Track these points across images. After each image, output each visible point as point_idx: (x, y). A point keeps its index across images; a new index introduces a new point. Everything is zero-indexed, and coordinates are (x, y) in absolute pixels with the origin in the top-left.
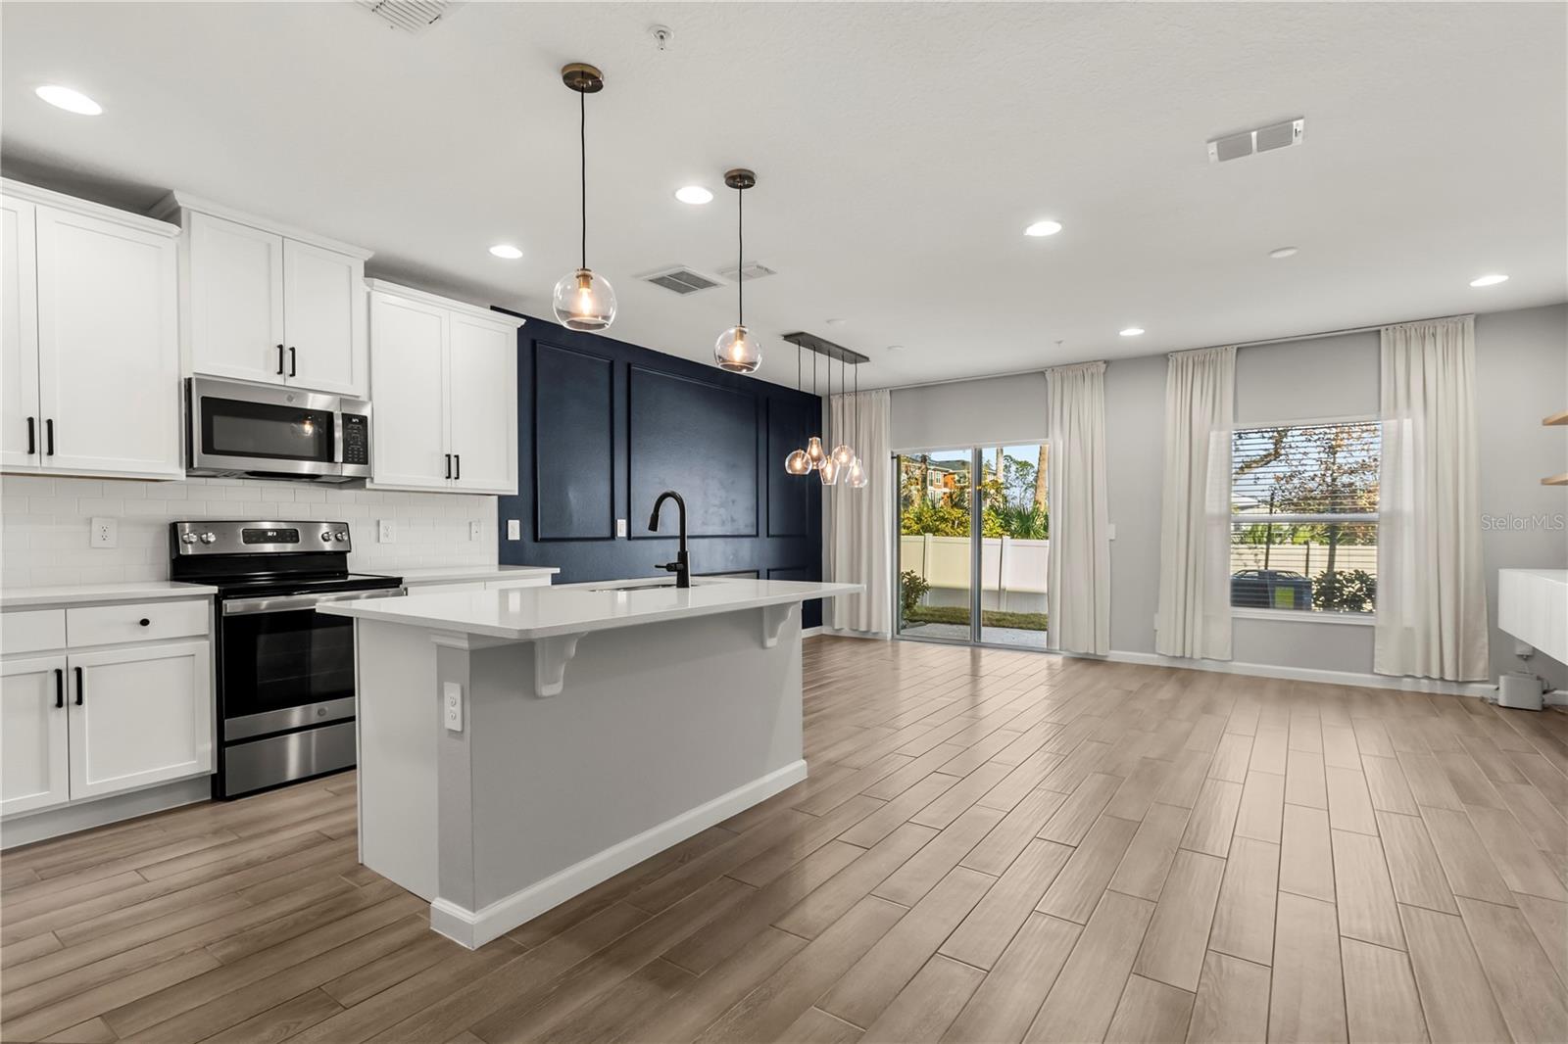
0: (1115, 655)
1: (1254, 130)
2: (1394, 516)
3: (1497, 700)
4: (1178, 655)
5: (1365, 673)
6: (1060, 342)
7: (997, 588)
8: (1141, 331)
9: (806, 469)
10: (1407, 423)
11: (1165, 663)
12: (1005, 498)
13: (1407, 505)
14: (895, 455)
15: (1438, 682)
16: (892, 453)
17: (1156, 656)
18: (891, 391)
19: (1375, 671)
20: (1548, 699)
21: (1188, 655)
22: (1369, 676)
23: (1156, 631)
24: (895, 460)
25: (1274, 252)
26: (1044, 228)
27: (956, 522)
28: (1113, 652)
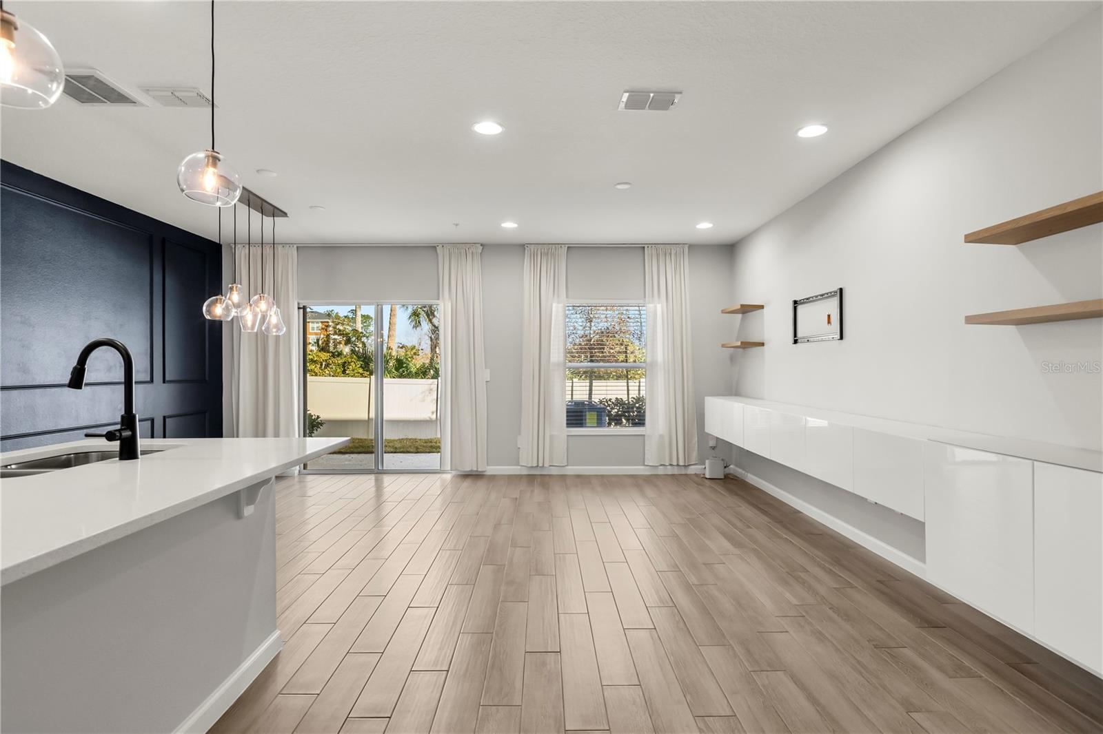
0: (491, 470)
1: (652, 92)
2: (653, 364)
3: (704, 474)
4: (535, 465)
5: (640, 465)
6: (457, 225)
7: (367, 418)
8: (516, 225)
9: (228, 315)
10: (659, 306)
11: (525, 472)
12: (364, 344)
13: (660, 358)
14: (302, 306)
15: (676, 467)
16: (299, 304)
17: (519, 467)
18: (297, 247)
19: (646, 464)
20: (727, 470)
21: (540, 465)
22: (642, 467)
23: (519, 448)
24: (301, 310)
25: (619, 184)
26: (488, 128)
27: (324, 363)
28: (488, 467)
